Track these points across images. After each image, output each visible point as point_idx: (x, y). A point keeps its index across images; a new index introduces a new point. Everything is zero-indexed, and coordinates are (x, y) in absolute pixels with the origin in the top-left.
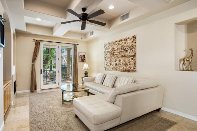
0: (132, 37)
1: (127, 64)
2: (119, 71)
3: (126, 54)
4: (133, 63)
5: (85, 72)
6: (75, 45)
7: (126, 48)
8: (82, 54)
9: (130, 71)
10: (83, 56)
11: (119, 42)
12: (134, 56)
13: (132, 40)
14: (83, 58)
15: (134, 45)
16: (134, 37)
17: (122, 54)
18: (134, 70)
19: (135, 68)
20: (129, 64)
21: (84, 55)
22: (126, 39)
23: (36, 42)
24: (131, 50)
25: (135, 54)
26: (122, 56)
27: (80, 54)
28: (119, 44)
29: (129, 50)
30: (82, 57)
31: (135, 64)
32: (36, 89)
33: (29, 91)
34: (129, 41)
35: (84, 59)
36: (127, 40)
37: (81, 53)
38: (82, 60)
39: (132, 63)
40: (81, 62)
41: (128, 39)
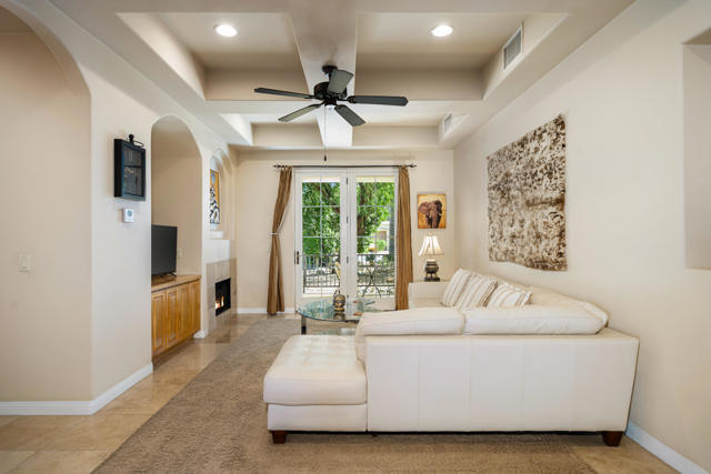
0: (553, 125)
1: (538, 236)
2: (520, 263)
3: (538, 194)
4: (557, 233)
5: (429, 264)
6: (403, 171)
7: (539, 169)
8: (430, 199)
9: (550, 266)
10: (433, 206)
11: (519, 148)
12: (560, 202)
13: (554, 137)
14: (433, 214)
15: (559, 155)
16: (560, 123)
17: (529, 195)
18: (560, 264)
19: (561, 254)
20: (546, 237)
21: (438, 204)
22: (538, 133)
23: (282, 172)
24: (550, 175)
25: (563, 195)
26: (529, 204)
27: (423, 200)
28: (522, 155)
29: (546, 179)
30: (429, 210)
31: (561, 235)
32: (280, 307)
33: (264, 310)
34: (547, 141)
35: (439, 218)
36: (540, 136)
37: (424, 195)
38: (430, 221)
39: (555, 231)
40: (424, 227)
41: (545, 131)
